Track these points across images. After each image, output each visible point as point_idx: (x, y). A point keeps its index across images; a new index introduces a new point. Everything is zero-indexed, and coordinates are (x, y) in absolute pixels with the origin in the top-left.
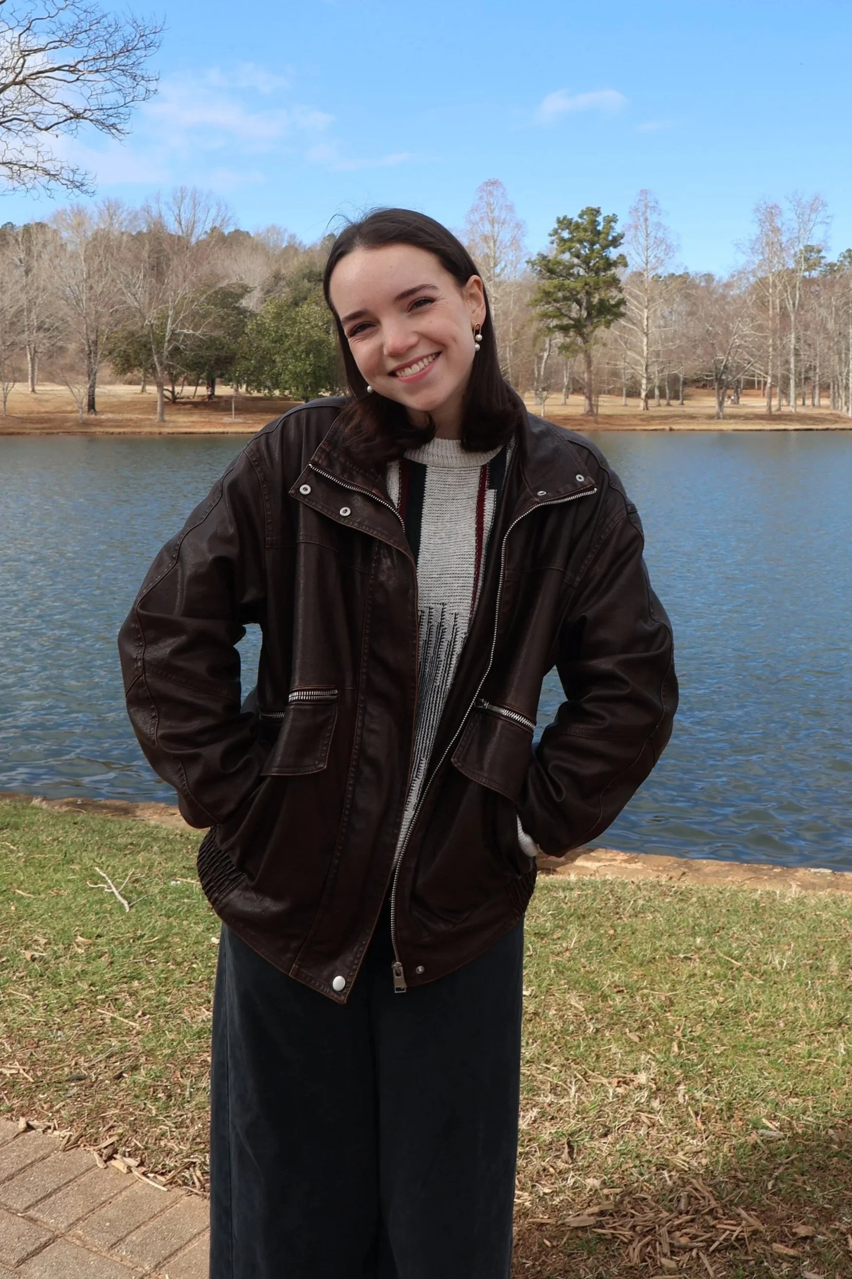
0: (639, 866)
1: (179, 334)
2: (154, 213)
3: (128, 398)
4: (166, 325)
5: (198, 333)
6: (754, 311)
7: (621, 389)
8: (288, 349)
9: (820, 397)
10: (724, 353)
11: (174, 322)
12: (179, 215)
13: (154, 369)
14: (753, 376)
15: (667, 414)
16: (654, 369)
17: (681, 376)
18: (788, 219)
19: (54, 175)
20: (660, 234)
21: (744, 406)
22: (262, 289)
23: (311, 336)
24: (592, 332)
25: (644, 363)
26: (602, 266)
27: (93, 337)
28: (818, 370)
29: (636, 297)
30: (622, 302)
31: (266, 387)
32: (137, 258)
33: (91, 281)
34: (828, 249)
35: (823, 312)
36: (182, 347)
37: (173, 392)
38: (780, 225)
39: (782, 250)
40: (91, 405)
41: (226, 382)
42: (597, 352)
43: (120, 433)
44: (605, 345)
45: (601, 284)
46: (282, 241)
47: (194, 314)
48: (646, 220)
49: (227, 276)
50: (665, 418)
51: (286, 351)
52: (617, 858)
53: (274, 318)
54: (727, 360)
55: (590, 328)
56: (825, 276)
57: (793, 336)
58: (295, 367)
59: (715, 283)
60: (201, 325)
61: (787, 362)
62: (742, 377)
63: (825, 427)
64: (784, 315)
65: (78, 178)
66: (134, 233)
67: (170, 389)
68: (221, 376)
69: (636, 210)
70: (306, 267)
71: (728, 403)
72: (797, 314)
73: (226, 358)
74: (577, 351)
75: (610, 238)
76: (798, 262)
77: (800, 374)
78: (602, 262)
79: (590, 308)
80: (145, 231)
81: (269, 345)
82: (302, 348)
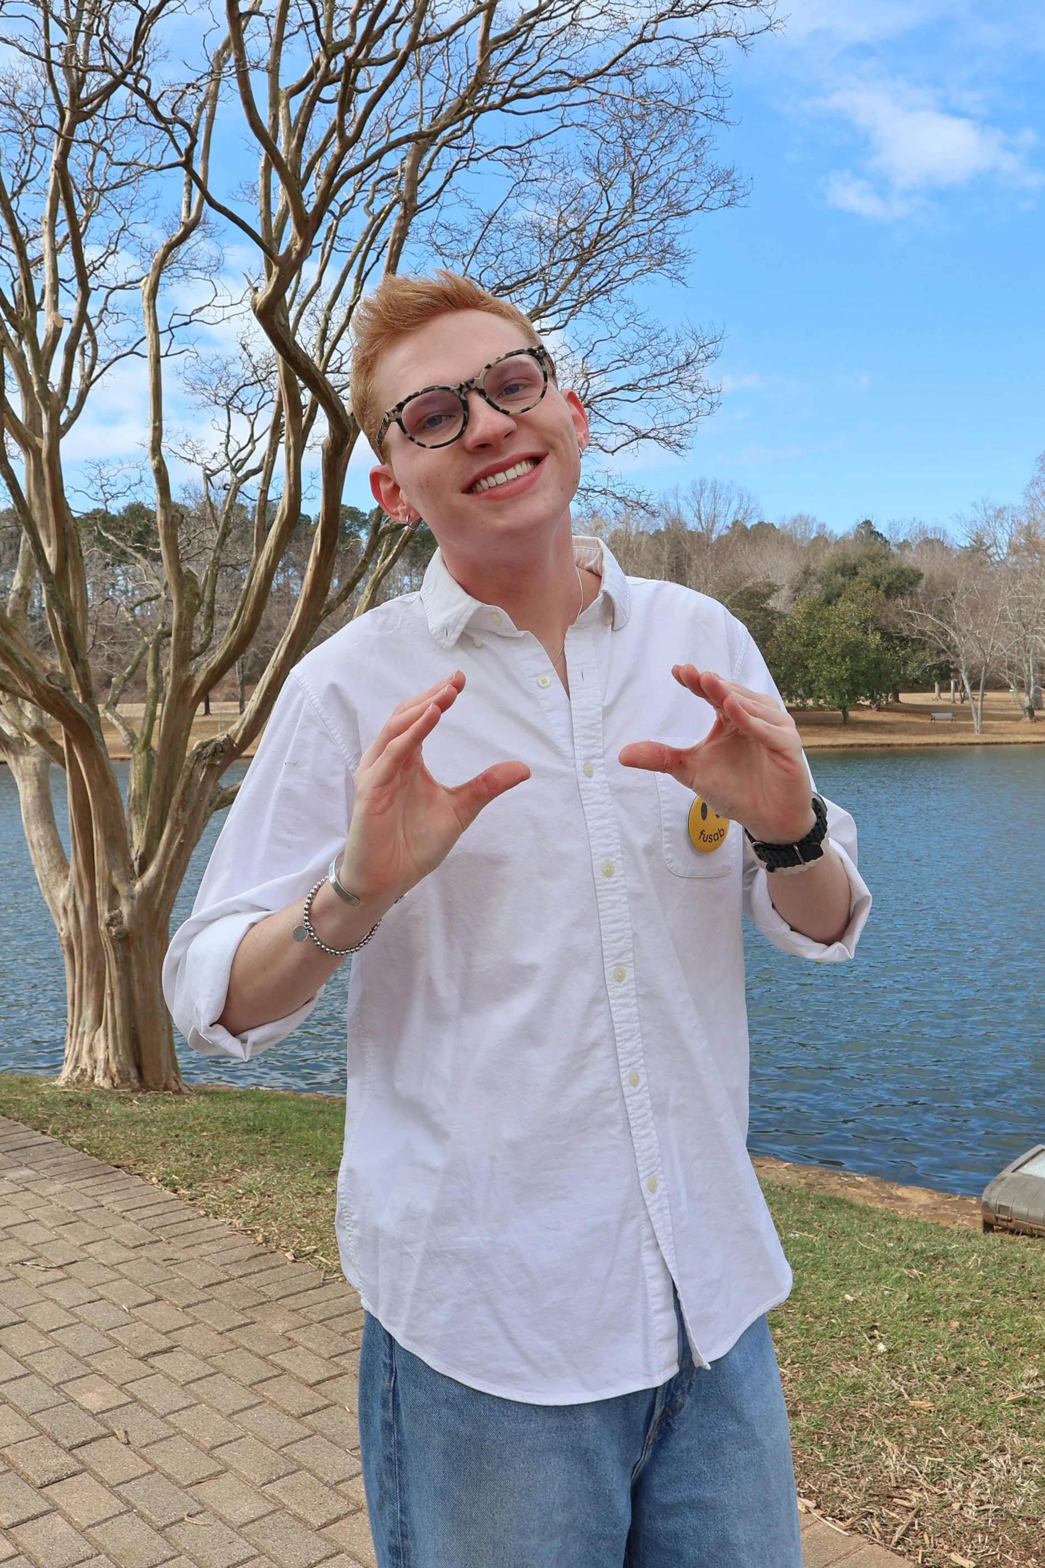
2: (673, 510)
8: (822, 653)
12: (699, 510)
22: (791, 587)
23: (847, 637)
32: (658, 559)
46: (811, 531)
49: (752, 574)
51: (819, 655)
53: (805, 619)
58: (830, 672)
66: (652, 533)
70: (839, 559)
80: (663, 529)
81: (801, 649)
82: (837, 649)
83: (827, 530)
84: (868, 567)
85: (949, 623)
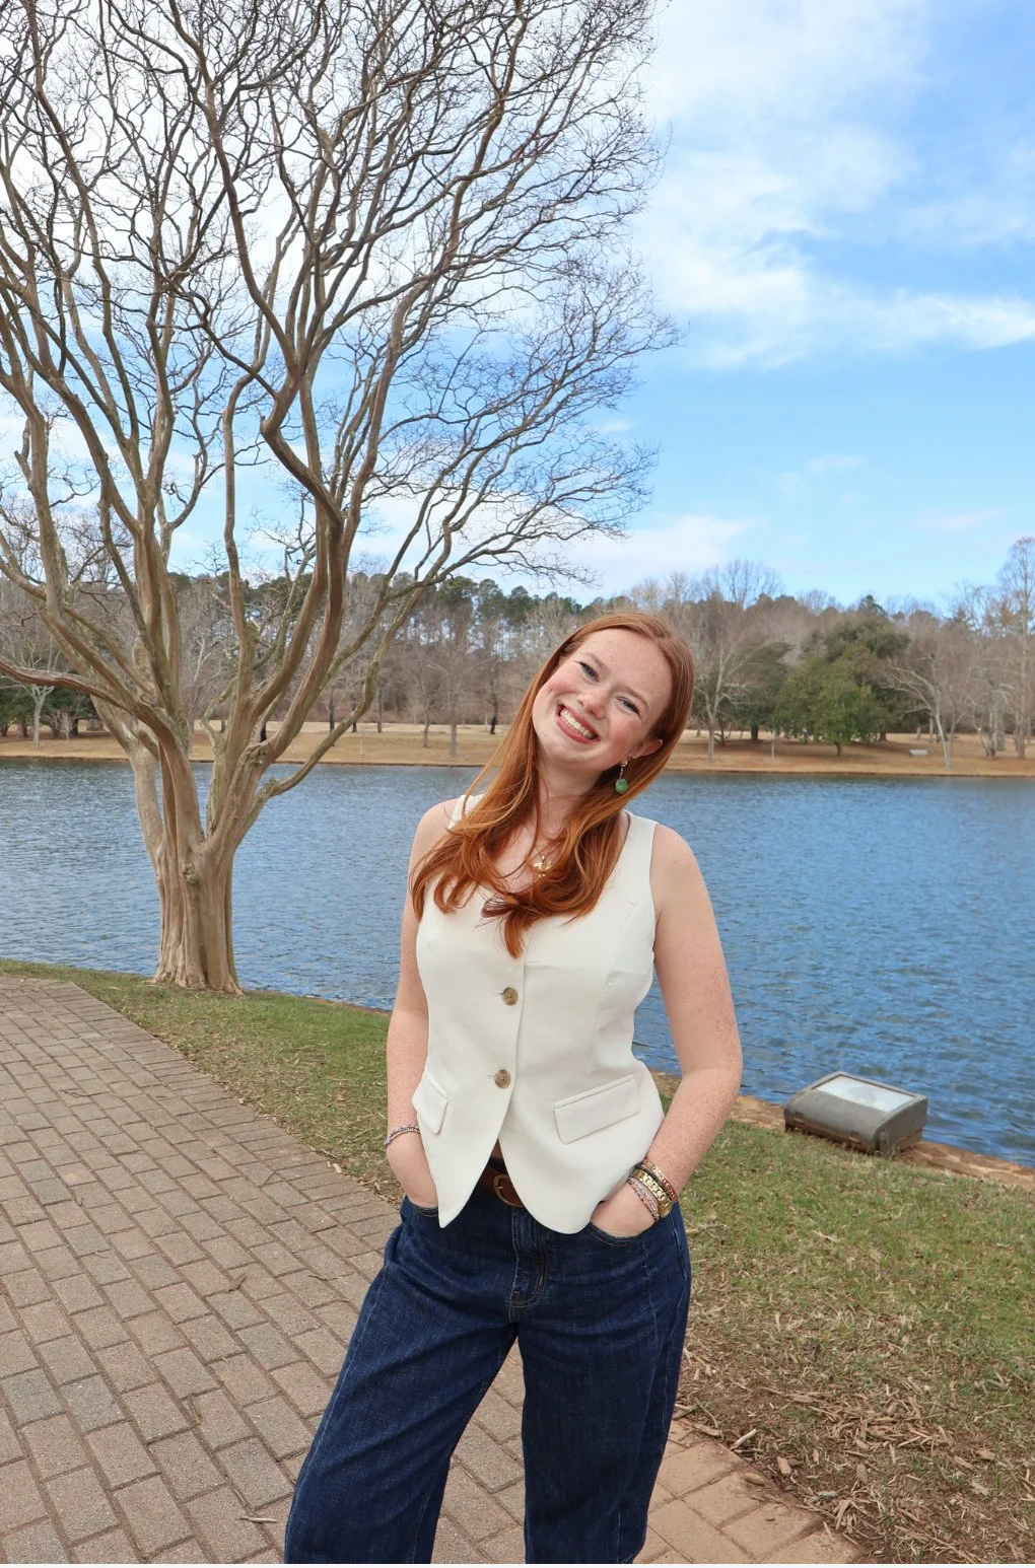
1: (729, 688)
2: (713, 584)
4: (718, 679)
5: (744, 687)
8: (823, 700)
11: (724, 676)
12: (734, 585)
13: (706, 715)
22: (802, 647)
31: (802, 733)
36: (729, 698)
37: (722, 736)
41: (770, 728)
46: (823, 603)
47: (740, 671)
49: (772, 637)
51: (821, 702)
53: (810, 673)
58: (829, 715)
60: (747, 680)
66: (696, 602)
67: (721, 733)
68: (763, 723)
70: (844, 627)
73: (767, 708)
80: (705, 600)
81: (806, 697)
82: (837, 697)
83: (836, 602)
84: (866, 632)
85: (927, 679)
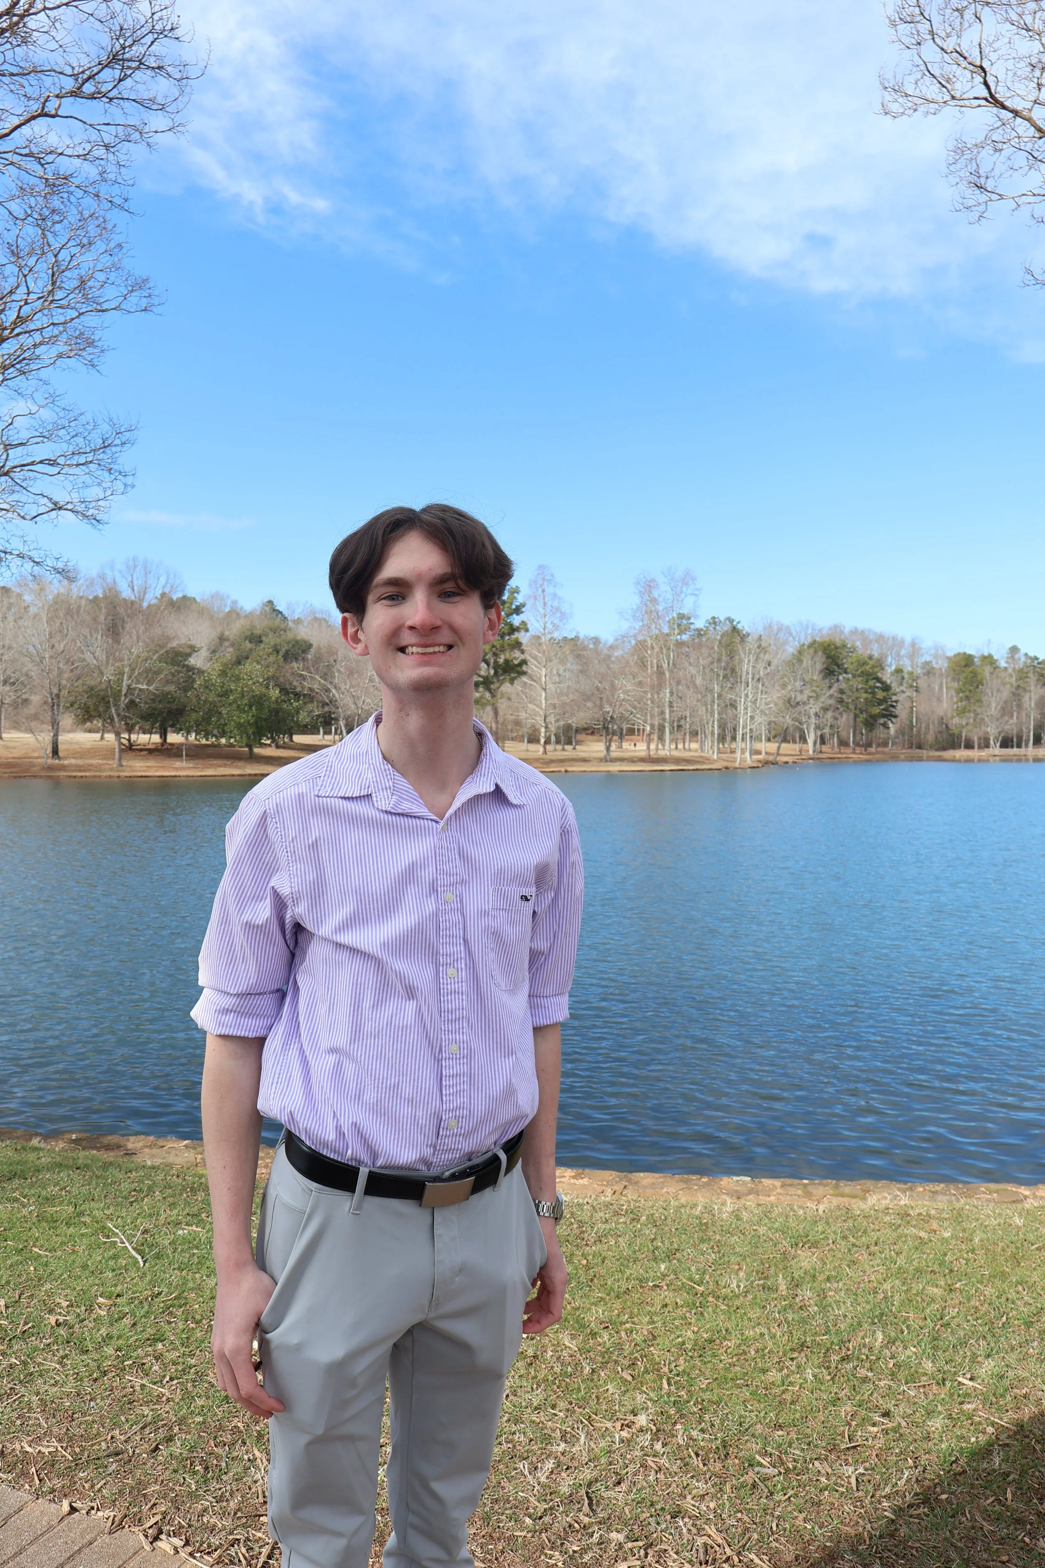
0: (585, 1181)
1: (135, 689)
2: (109, 580)
3: (88, 745)
4: (122, 681)
5: (151, 688)
6: (635, 670)
7: (523, 736)
8: (233, 702)
9: (690, 741)
10: (611, 705)
11: (130, 677)
12: (132, 582)
13: (112, 720)
14: (634, 725)
15: (562, 757)
16: (551, 719)
17: (574, 725)
18: (663, 591)
19: (37, 563)
20: (556, 604)
21: (627, 750)
22: (209, 649)
23: (253, 691)
24: (499, 688)
25: (542, 713)
26: (506, 631)
27: (55, 691)
28: (688, 719)
29: (535, 658)
30: (524, 662)
31: (213, 735)
32: (95, 620)
33: (54, 641)
34: (696, 617)
35: (693, 670)
36: (137, 700)
37: (129, 740)
38: (656, 596)
39: (659, 617)
40: (55, 752)
41: (178, 731)
42: (502, 704)
43: (82, 777)
44: (509, 699)
45: (506, 647)
46: (225, 605)
47: (148, 671)
48: (543, 591)
49: (177, 638)
50: (562, 761)
51: (231, 704)
52: (566, 1174)
53: (219, 675)
54: (614, 711)
55: (497, 685)
56: (693, 640)
57: (668, 691)
58: (239, 717)
59: (601, 645)
60: (154, 681)
61: (663, 713)
62: (625, 726)
63: (694, 767)
64: (660, 672)
65: (60, 565)
66: (91, 597)
67: (127, 736)
68: (172, 726)
69: (535, 582)
70: (248, 630)
71: (613, 747)
72: (671, 672)
73: (177, 710)
74: (486, 704)
75: (514, 607)
76: (670, 627)
77: (673, 722)
78: (506, 627)
79: (496, 666)
80: (101, 596)
81: (216, 699)
82: (245, 701)
83: (239, 606)
84: (270, 636)
85: (331, 683)
